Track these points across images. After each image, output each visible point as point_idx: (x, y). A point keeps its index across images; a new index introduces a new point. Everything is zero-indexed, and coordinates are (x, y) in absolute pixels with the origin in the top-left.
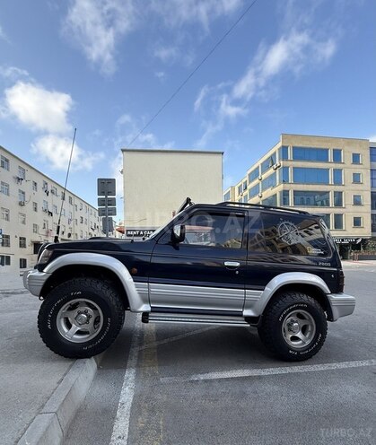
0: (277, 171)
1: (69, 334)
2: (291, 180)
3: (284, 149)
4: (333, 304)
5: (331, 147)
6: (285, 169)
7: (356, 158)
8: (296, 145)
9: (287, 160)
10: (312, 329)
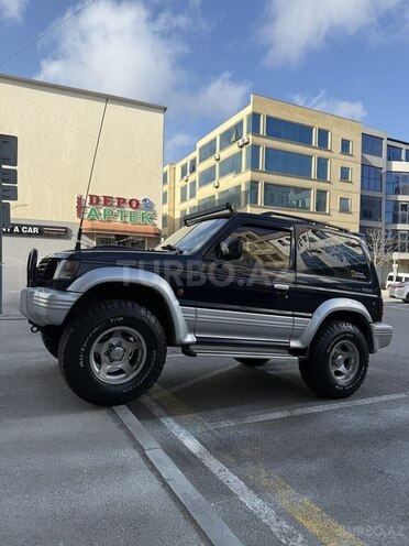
0: (244, 149)
1: (102, 373)
2: (261, 166)
3: (255, 117)
4: (375, 334)
5: (316, 124)
6: (255, 149)
7: (345, 145)
8: (272, 114)
9: (259, 136)
10: (356, 361)
